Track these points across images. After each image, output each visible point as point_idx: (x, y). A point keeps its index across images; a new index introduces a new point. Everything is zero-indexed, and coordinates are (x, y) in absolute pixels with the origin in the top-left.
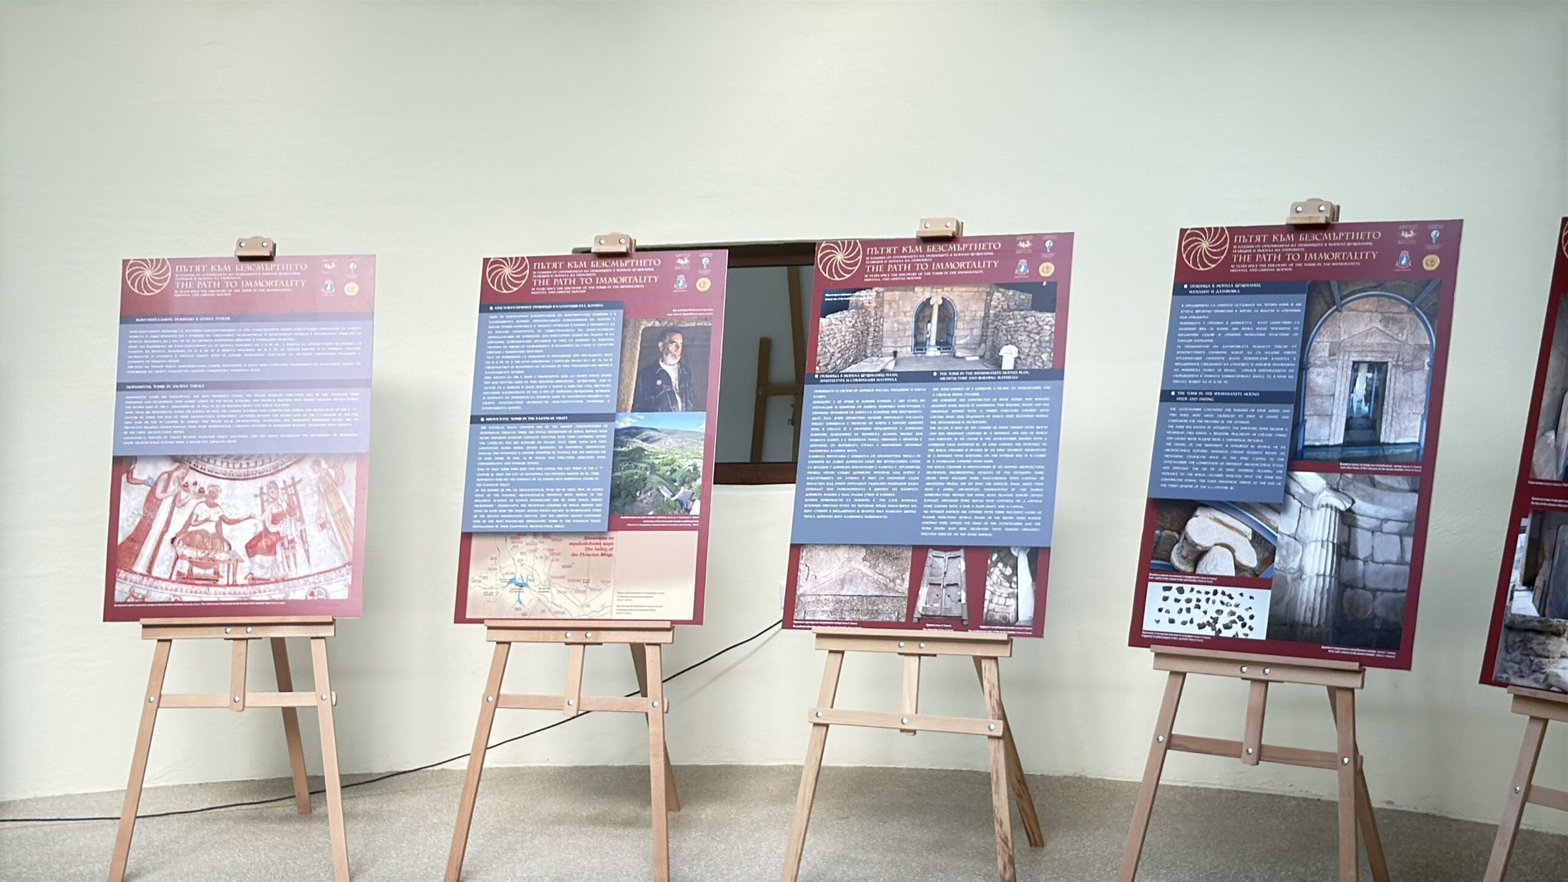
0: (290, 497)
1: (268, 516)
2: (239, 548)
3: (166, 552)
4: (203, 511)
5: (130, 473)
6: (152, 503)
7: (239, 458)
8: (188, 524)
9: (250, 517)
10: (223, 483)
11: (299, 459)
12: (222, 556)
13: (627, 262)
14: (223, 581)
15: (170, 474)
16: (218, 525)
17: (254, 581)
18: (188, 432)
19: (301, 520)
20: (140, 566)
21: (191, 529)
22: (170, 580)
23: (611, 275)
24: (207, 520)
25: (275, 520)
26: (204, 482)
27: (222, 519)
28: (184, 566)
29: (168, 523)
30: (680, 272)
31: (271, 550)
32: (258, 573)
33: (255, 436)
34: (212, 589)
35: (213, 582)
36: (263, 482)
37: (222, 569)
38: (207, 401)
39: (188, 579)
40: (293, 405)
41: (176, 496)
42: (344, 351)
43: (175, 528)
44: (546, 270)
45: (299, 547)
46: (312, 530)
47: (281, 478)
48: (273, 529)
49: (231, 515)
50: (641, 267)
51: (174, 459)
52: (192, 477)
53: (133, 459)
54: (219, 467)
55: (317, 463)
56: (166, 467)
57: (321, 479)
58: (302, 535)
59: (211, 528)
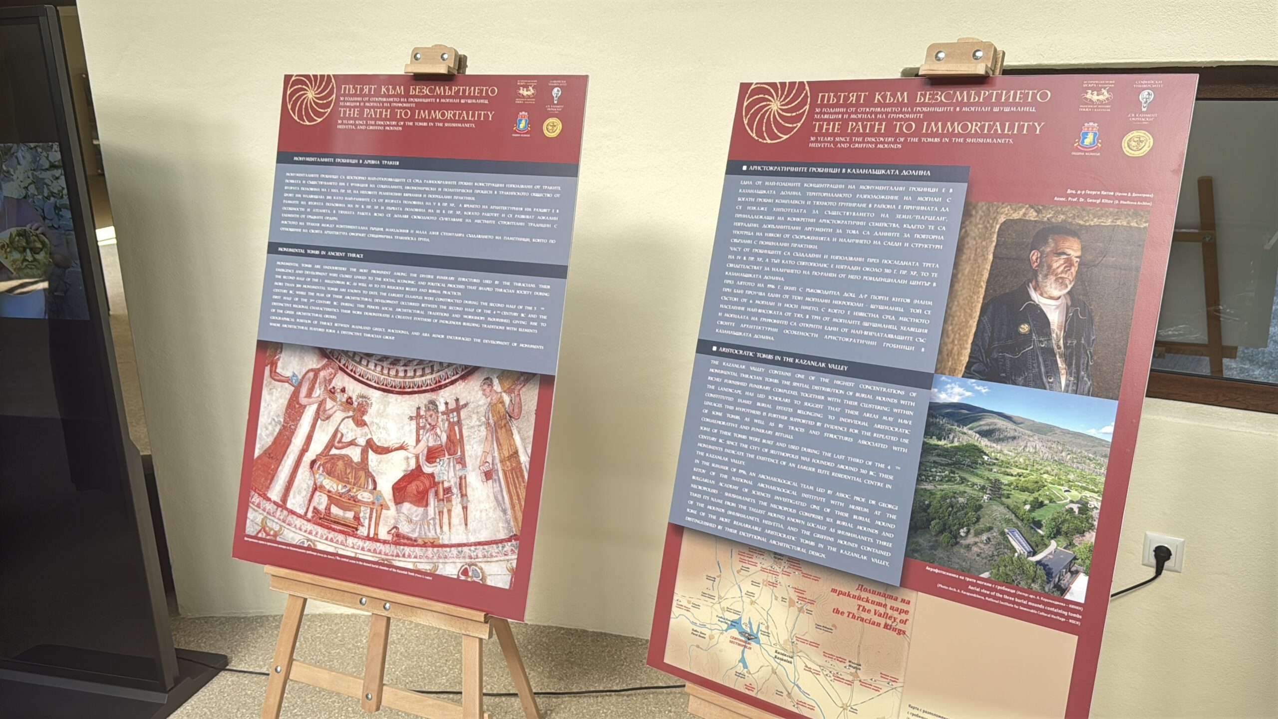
0: (451, 425)
1: (422, 448)
2: (385, 487)
3: (304, 478)
4: (350, 431)
5: (274, 364)
6: (294, 410)
7: (395, 361)
8: (330, 445)
9: (402, 448)
10: (375, 395)
11: (468, 372)
12: (364, 496)
13: (984, 93)
14: (363, 531)
15: (316, 372)
16: (364, 453)
17: (399, 539)
18: (341, 318)
19: (462, 461)
20: (275, 493)
21: (334, 451)
22: (303, 517)
23: (953, 117)
24: (352, 443)
25: (432, 455)
26: (354, 389)
27: (370, 444)
28: (321, 501)
29: (309, 438)
30: (1089, 117)
31: (421, 500)
32: (405, 529)
33: (417, 334)
35: (350, 529)
36: (421, 400)
37: (364, 513)
38: (364, 278)
39: (323, 520)
40: (466, 295)
41: (321, 404)
42: (536, 221)
43: (317, 447)
44: (837, 105)
45: (456, 500)
46: (474, 479)
47: (444, 397)
48: (427, 469)
49: (380, 439)
50: (1010, 105)
51: (325, 353)
52: (341, 381)
53: (279, 347)
54: (372, 371)
55: (488, 381)
56: (313, 362)
57: (492, 406)
58: (462, 483)
59: (355, 454)
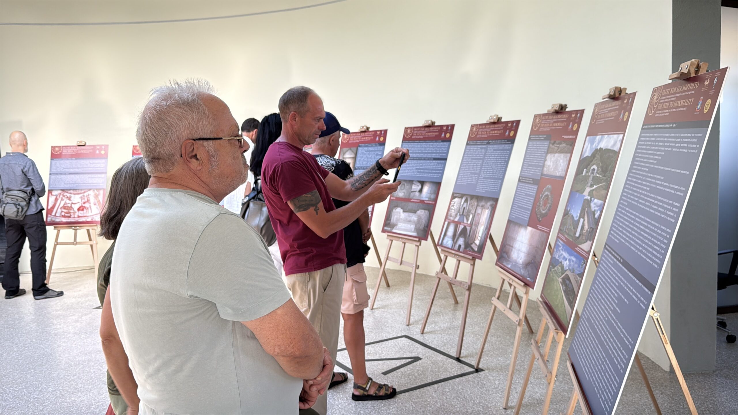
0: (88, 198)
1: (82, 202)
2: (76, 209)
3: (59, 210)
4: (68, 201)
5: (51, 193)
6: (56, 200)
7: (76, 190)
9: (79, 203)
10: (72, 195)
11: (90, 190)
12: (72, 211)
14: (72, 217)
15: (60, 193)
16: (71, 204)
17: (79, 217)
18: (65, 184)
19: (90, 203)
20: (53, 214)
21: (65, 205)
22: (60, 217)
24: (69, 203)
25: (84, 203)
26: (68, 195)
27: (72, 203)
28: (63, 214)
29: (60, 204)
31: (83, 210)
32: (80, 215)
33: (80, 185)
34: (70, 219)
35: (69, 217)
36: (82, 195)
37: (72, 214)
38: (69, 177)
39: (64, 216)
40: (89, 178)
41: (62, 198)
43: (62, 205)
45: (89, 209)
46: (92, 205)
47: (86, 194)
48: (84, 205)
49: (74, 202)
51: (62, 190)
52: (65, 194)
53: (52, 190)
54: (72, 192)
55: (94, 191)
56: (60, 192)
57: (95, 194)
58: (90, 207)
59: (69, 205)
